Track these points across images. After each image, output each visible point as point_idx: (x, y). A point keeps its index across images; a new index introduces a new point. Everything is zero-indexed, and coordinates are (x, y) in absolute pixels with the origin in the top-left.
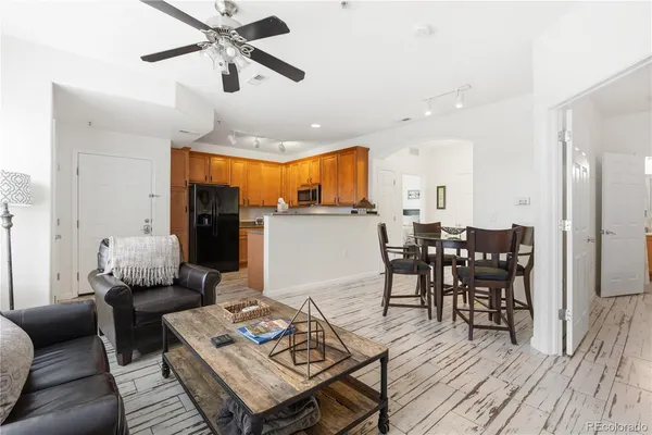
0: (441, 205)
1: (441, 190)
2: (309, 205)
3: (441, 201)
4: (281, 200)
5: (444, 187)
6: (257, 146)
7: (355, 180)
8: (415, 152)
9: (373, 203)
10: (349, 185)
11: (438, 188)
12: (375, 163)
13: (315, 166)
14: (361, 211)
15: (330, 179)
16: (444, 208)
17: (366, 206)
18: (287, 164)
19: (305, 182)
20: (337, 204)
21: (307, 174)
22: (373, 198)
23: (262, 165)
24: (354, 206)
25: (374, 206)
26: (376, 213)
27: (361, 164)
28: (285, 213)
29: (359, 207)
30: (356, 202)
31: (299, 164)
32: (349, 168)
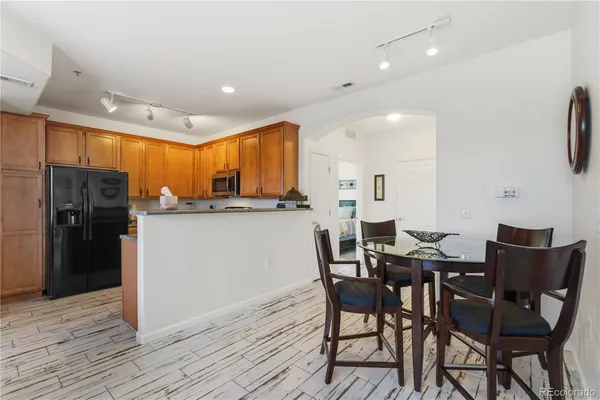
0: (379, 196)
1: (379, 180)
2: (227, 197)
3: (379, 192)
4: (165, 191)
5: (383, 176)
6: (151, 118)
7: (283, 166)
8: (351, 134)
9: (304, 194)
10: (275, 172)
11: (376, 176)
12: (307, 144)
13: (233, 148)
14: (289, 204)
15: (252, 164)
16: (382, 199)
17: (295, 198)
18: (200, 147)
19: (221, 167)
20: (260, 195)
21: (224, 158)
22: (304, 188)
23: (167, 146)
24: (281, 198)
25: (306, 198)
26: (308, 207)
27: (289, 144)
28: (171, 211)
29: (286, 199)
30: (283, 192)
31: (214, 146)
32: (274, 151)
